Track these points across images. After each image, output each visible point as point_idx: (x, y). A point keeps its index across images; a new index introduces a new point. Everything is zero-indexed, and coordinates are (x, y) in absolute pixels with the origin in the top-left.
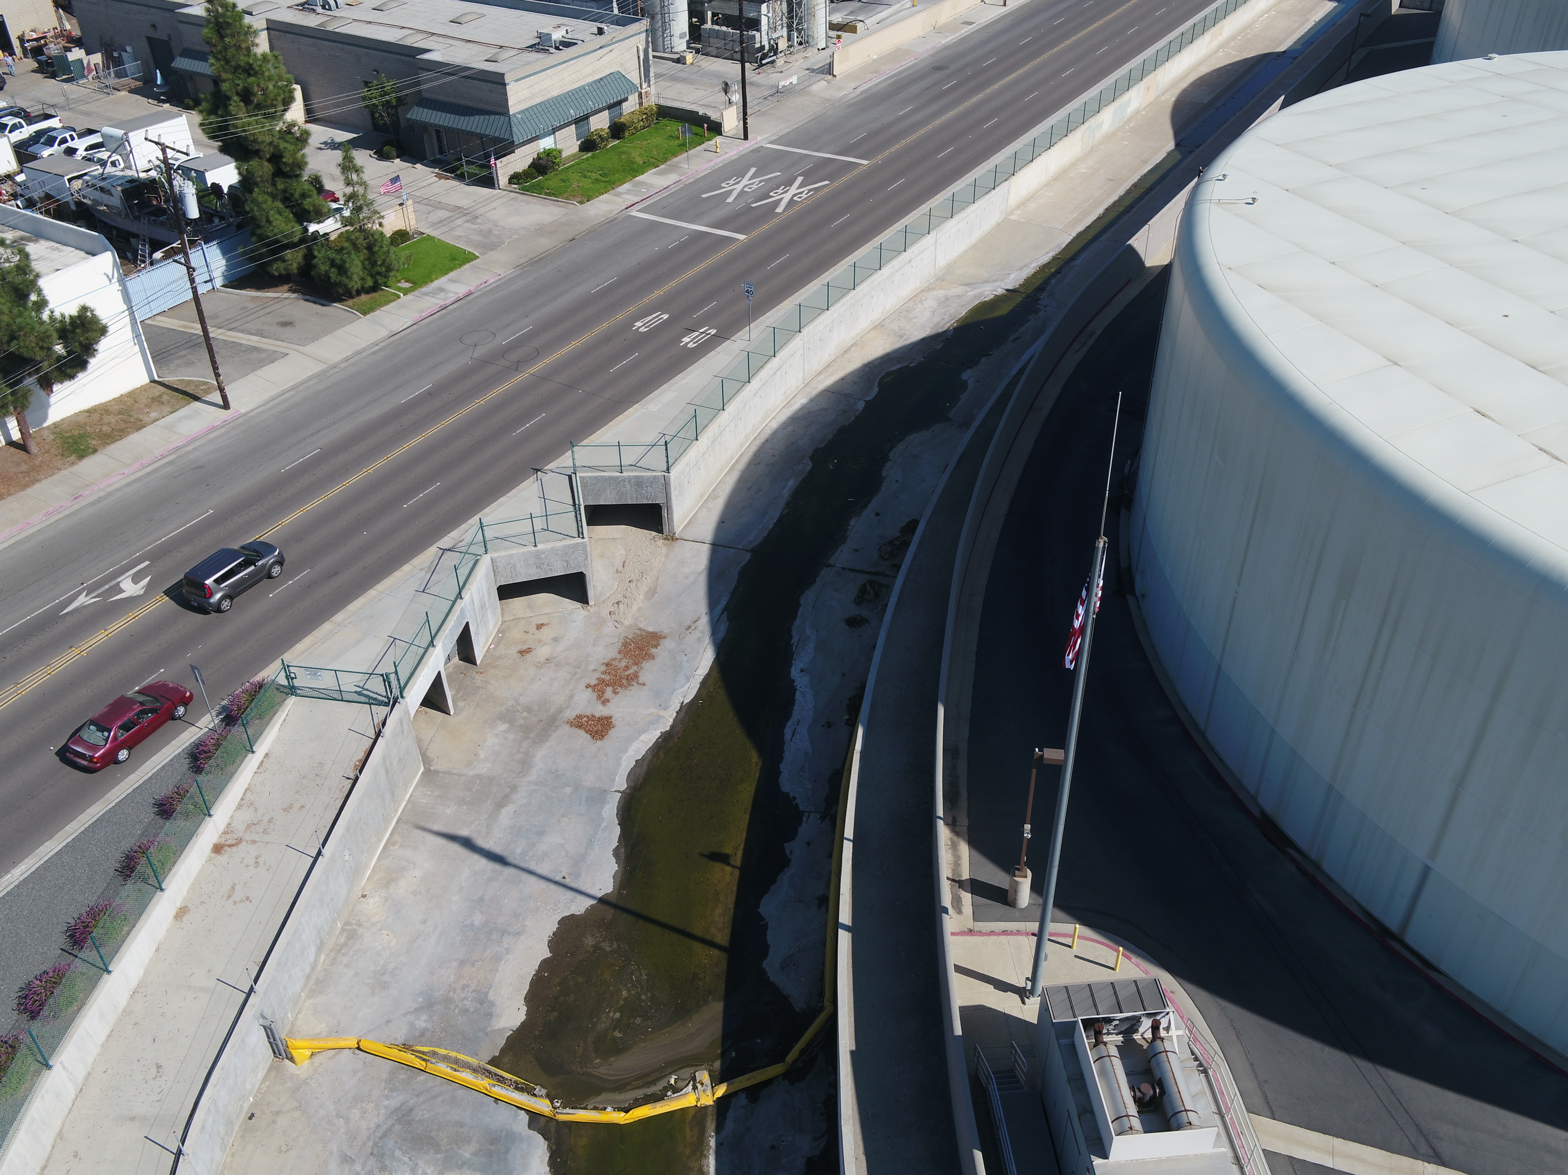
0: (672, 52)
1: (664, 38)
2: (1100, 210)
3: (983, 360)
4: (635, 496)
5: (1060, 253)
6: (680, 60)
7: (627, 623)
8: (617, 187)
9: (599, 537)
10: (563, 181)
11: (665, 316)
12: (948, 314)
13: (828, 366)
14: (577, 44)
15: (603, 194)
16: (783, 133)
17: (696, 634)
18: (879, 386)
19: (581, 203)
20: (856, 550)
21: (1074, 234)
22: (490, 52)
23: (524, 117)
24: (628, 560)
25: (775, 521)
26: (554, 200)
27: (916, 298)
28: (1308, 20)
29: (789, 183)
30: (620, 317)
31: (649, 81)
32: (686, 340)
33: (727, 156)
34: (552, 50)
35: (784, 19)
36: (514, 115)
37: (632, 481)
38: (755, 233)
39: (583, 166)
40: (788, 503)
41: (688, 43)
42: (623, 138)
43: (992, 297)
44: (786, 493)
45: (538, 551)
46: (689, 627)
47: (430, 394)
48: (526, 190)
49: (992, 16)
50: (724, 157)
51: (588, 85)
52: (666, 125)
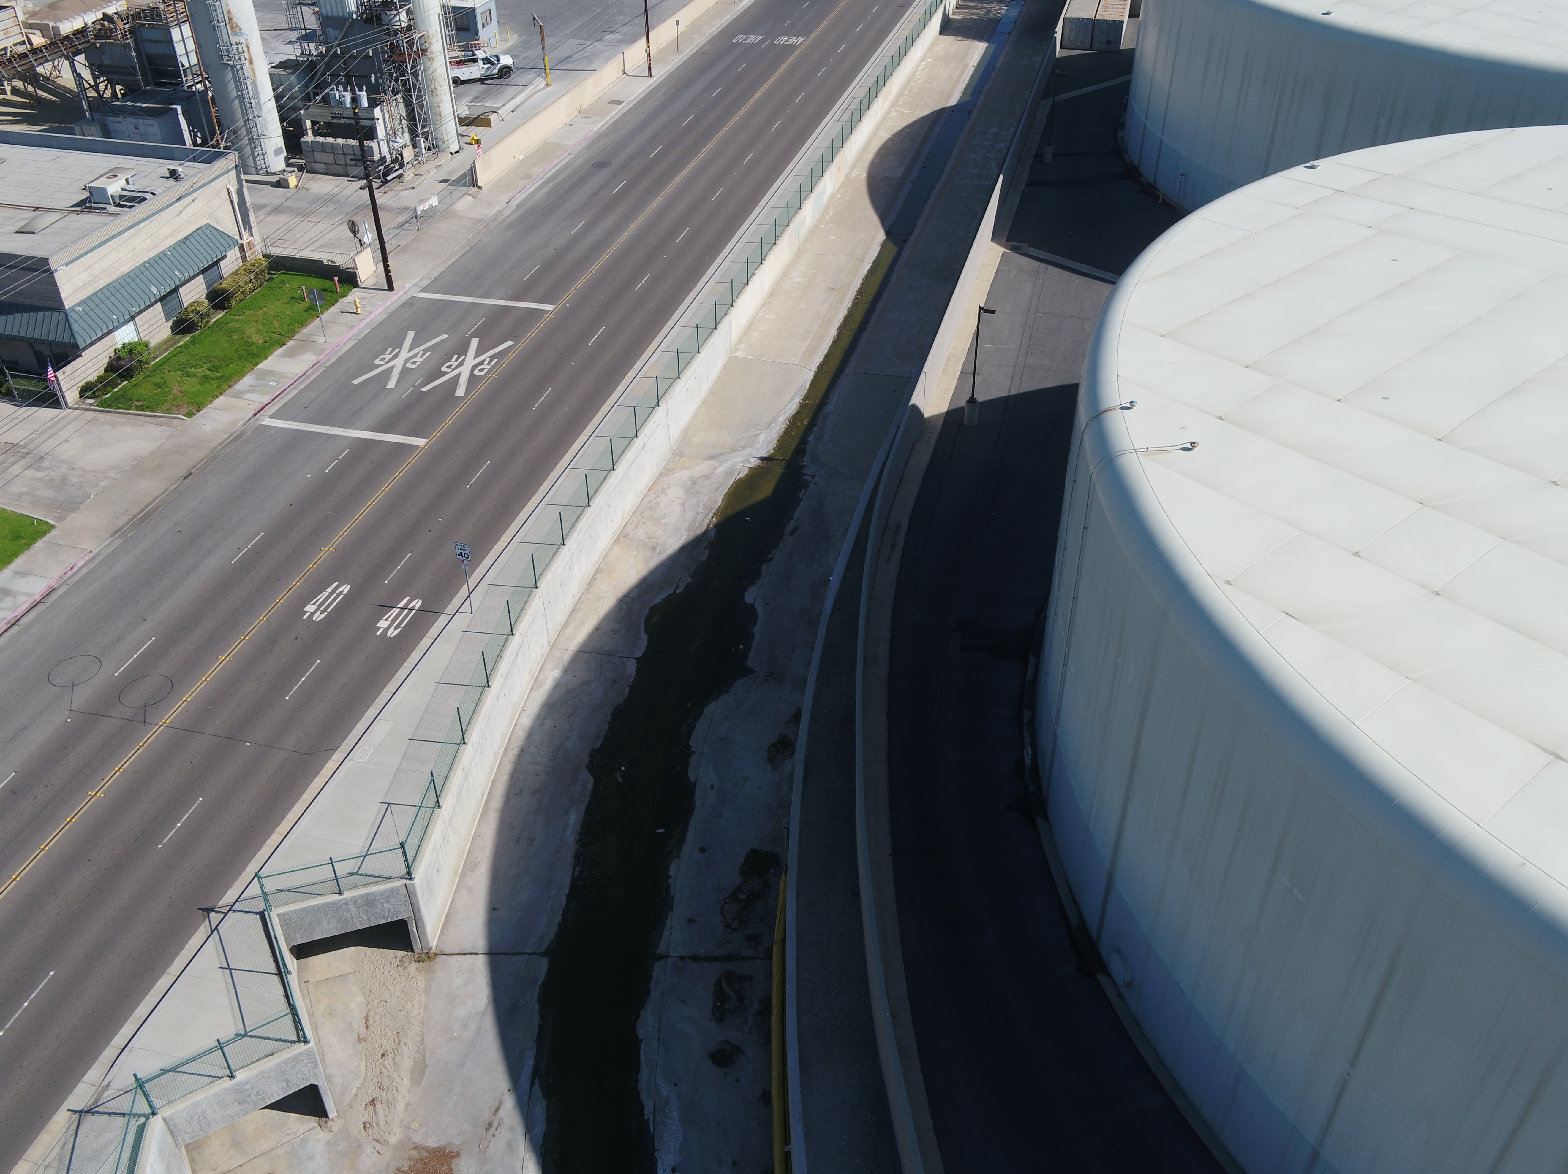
0: (268, 174)
1: (254, 158)
2: (833, 332)
3: (764, 568)
4: (366, 918)
5: (806, 398)
6: (281, 184)
7: (394, 1140)
8: (235, 383)
9: (319, 977)
10: (158, 385)
11: (346, 589)
12: (701, 504)
13: (574, 611)
14: (145, 199)
15: (217, 396)
16: (436, 274)
17: (502, 1137)
18: (647, 632)
19: (190, 415)
20: (691, 921)
21: (815, 369)
22: (23, 218)
23: (87, 309)
24: (371, 1013)
25: (567, 891)
26: (151, 416)
27: (656, 487)
29: (462, 350)
30: (281, 599)
31: (250, 228)
32: (383, 624)
33: (372, 316)
34: (111, 208)
36: (72, 309)
37: (359, 901)
38: (437, 433)
39: (182, 358)
40: (577, 856)
41: (287, 159)
42: (229, 307)
43: (746, 471)
44: (571, 836)
45: (238, 1084)
46: (490, 1125)
48: (108, 405)
49: (641, 91)
50: (369, 319)
51: (170, 249)
52: (283, 282)
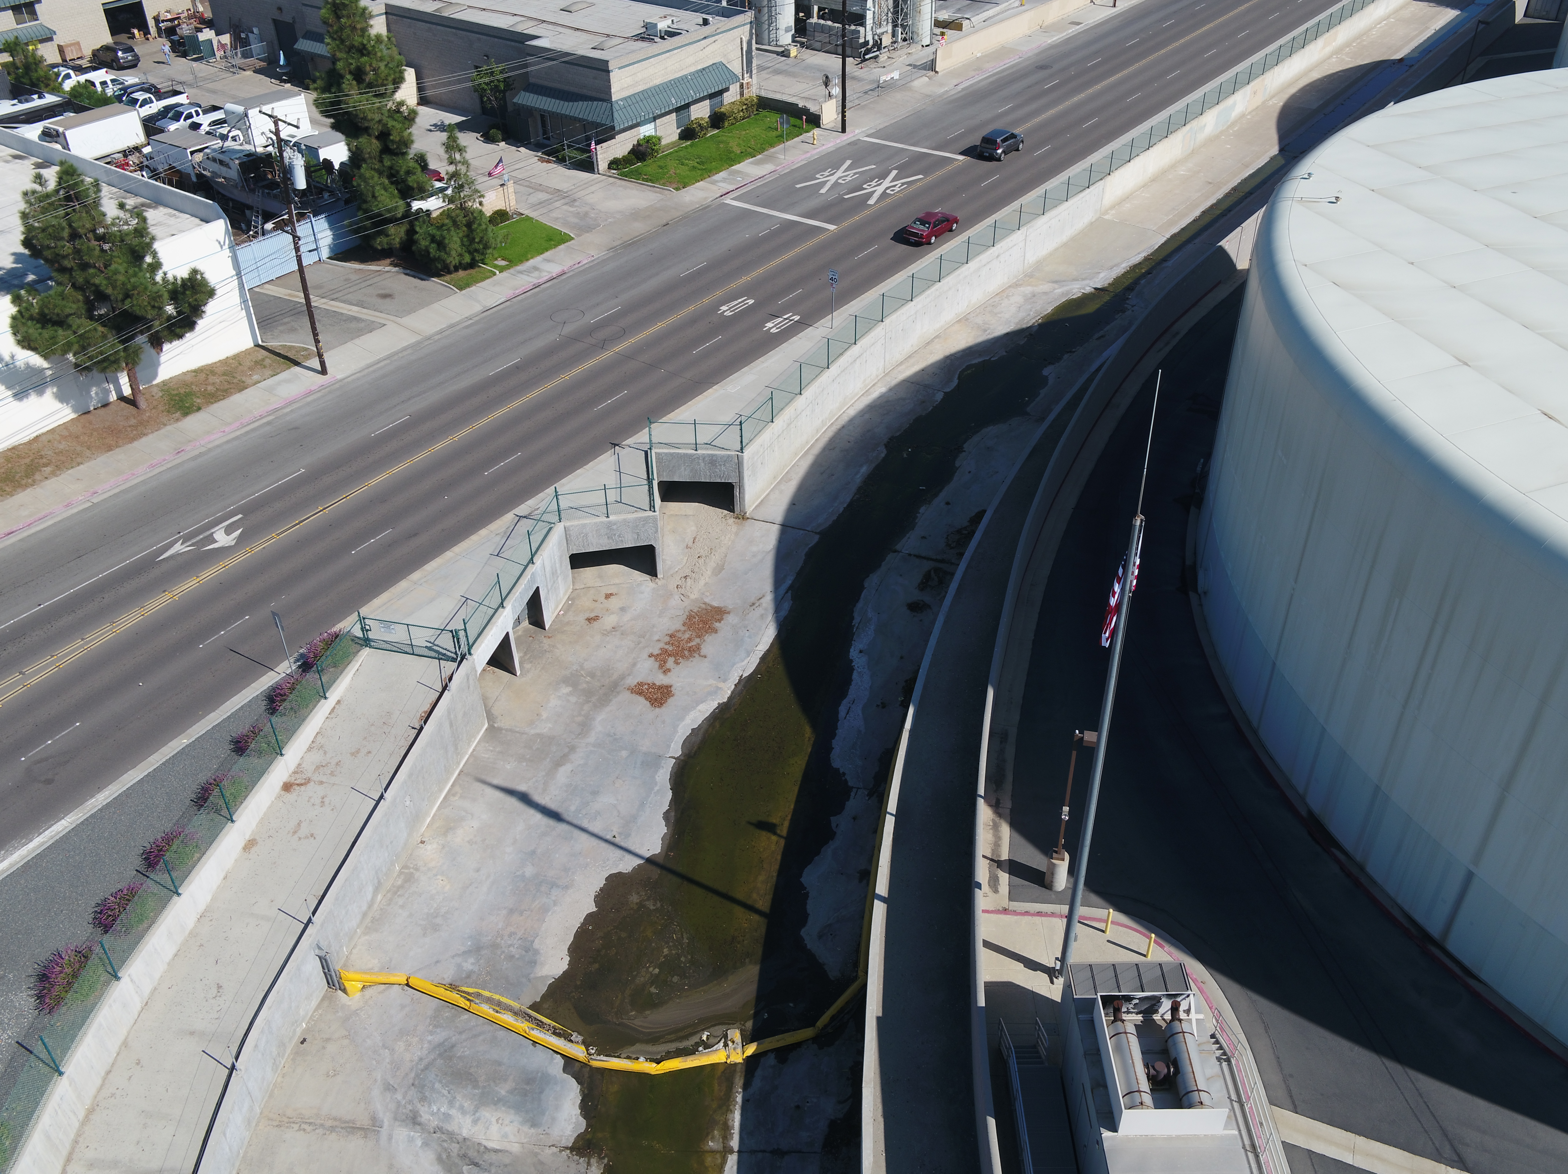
0: (777, 45)
1: (769, 32)
2: (1197, 213)
3: (1066, 356)
4: (708, 474)
5: (1152, 254)
6: (785, 54)
7: (693, 597)
8: (714, 175)
9: (672, 513)
10: (661, 167)
11: (751, 302)
12: (1033, 310)
13: (909, 357)
14: (681, 34)
15: (699, 181)
16: (881, 126)
17: (759, 611)
18: (959, 378)
19: (677, 189)
20: (924, 537)
21: (1168, 236)
22: (597, 40)
23: (626, 105)
24: (698, 537)
25: (845, 505)
26: (651, 186)
27: (1003, 293)
28: (1427, 28)
29: (883, 176)
30: (706, 300)
31: (751, 71)
32: (769, 325)
33: (824, 148)
34: (657, 39)
35: (890, 15)
36: (617, 102)
37: (706, 459)
38: (845, 224)
39: (681, 154)
40: (859, 489)
41: (793, 37)
42: (723, 127)
43: (1080, 295)
44: (859, 479)
45: (610, 522)
46: (753, 604)
47: (517, 368)
48: (624, 176)
49: (1101, 17)
50: (821, 149)
51: (690, 74)
52: (766, 117)
